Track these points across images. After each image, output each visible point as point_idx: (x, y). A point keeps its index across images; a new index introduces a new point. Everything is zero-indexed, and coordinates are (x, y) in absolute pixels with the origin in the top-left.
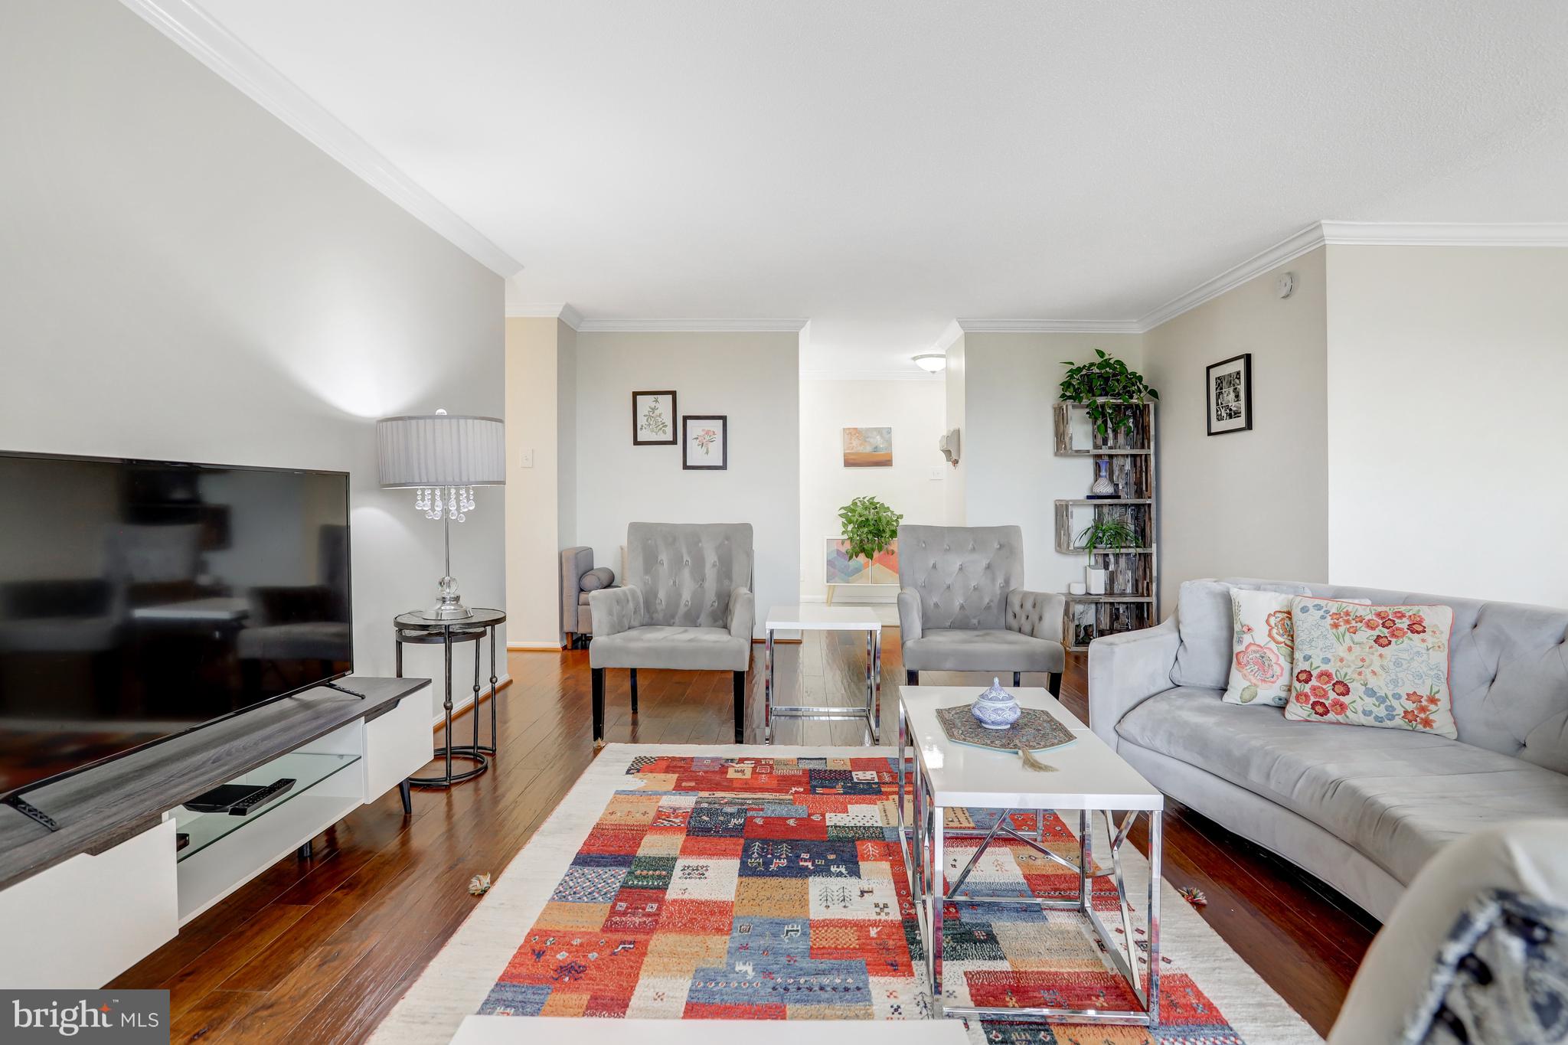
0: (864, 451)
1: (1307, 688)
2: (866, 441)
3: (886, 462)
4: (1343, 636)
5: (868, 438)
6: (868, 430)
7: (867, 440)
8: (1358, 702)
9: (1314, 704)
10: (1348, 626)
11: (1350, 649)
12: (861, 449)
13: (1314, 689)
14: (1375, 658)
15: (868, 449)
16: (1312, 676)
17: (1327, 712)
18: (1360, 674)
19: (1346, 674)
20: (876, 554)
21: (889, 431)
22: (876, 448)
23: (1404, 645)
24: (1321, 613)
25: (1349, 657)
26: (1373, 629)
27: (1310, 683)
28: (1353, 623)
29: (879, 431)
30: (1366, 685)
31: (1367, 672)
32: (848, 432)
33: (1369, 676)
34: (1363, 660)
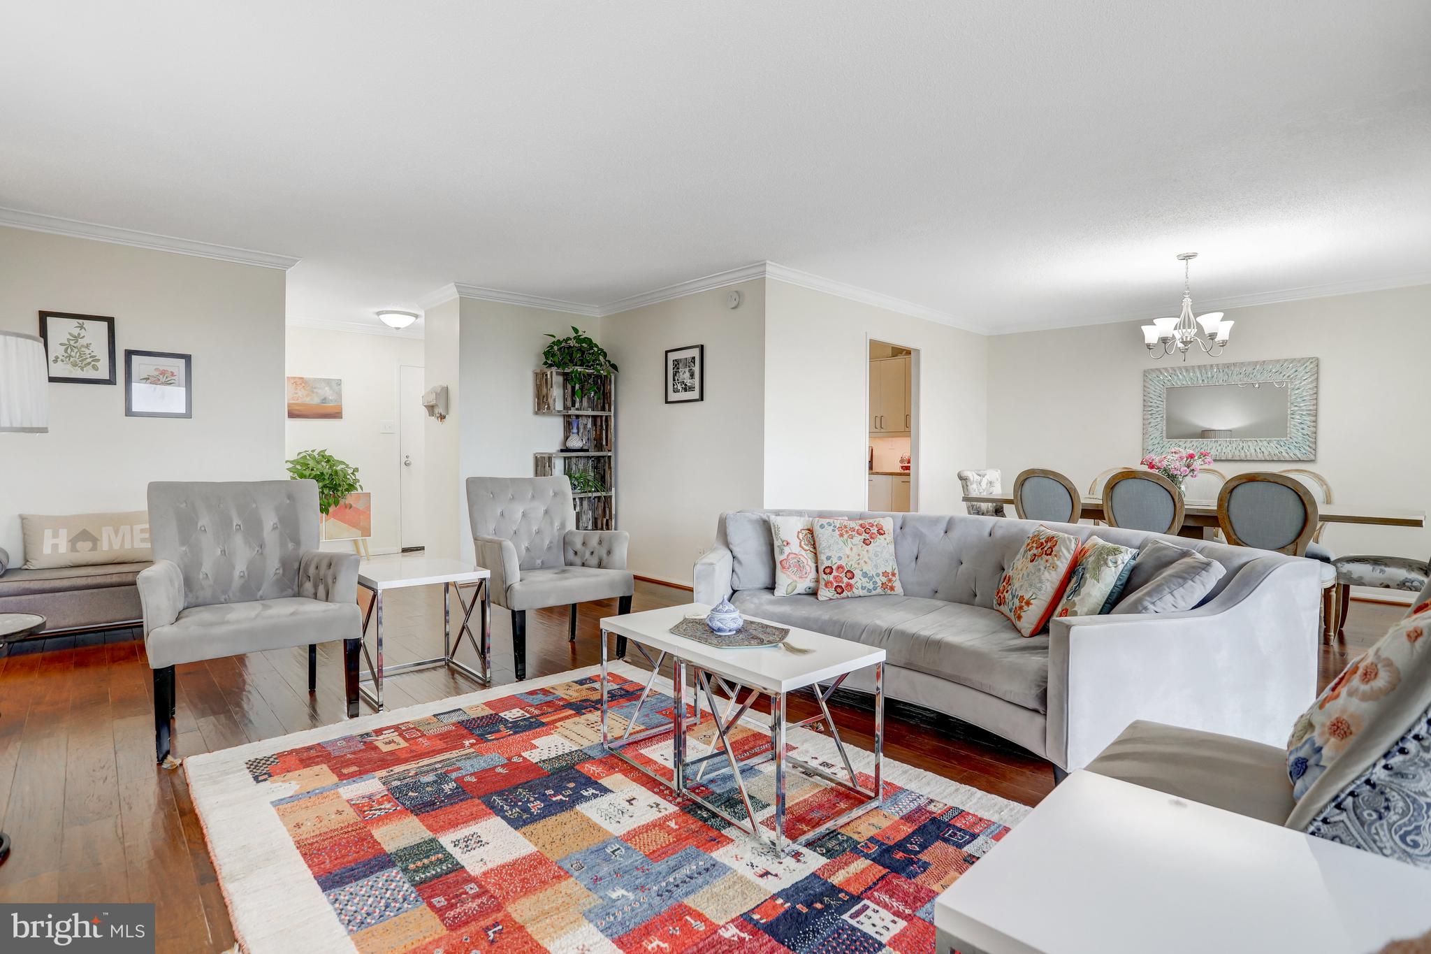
0: (311, 402)
1: (831, 578)
2: (313, 392)
3: (336, 415)
5: (315, 388)
6: (315, 380)
7: (315, 390)
8: (858, 581)
11: (851, 549)
12: (307, 400)
13: (835, 577)
15: (316, 400)
18: (859, 564)
20: (331, 509)
21: (339, 383)
22: (324, 400)
23: (877, 544)
26: (861, 535)
29: (328, 382)
32: (292, 381)
33: (864, 564)
34: (859, 555)
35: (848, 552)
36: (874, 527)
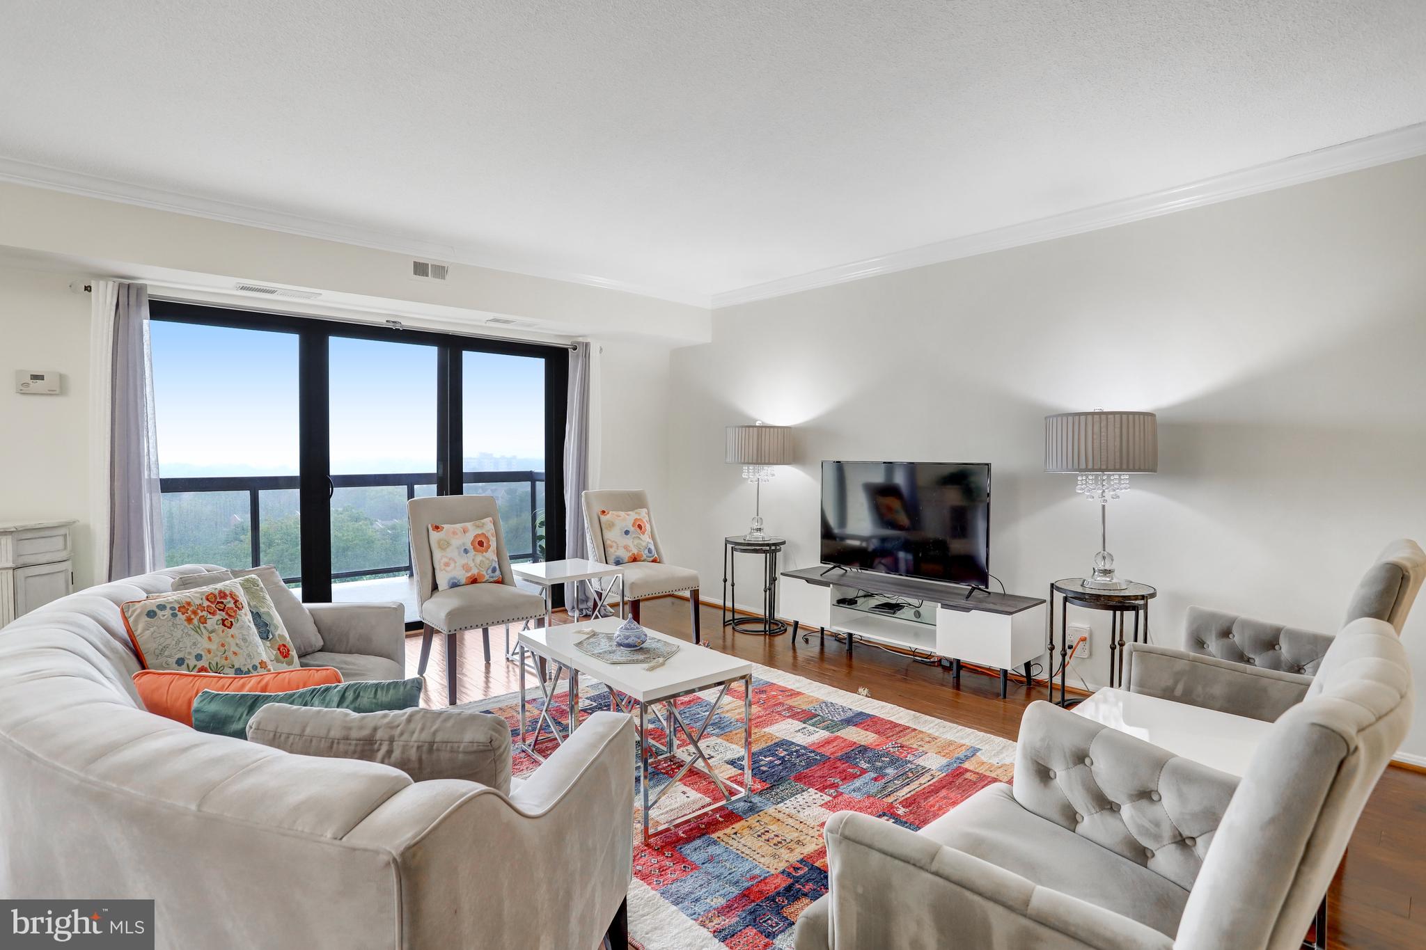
4: (199, 628)
10: (198, 617)
11: (210, 639)
14: (230, 640)
18: (226, 659)
19: (217, 664)
25: (213, 647)
26: (213, 614)
31: (230, 654)
34: (223, 645)
35: (206, 644)
36: (229, 599)
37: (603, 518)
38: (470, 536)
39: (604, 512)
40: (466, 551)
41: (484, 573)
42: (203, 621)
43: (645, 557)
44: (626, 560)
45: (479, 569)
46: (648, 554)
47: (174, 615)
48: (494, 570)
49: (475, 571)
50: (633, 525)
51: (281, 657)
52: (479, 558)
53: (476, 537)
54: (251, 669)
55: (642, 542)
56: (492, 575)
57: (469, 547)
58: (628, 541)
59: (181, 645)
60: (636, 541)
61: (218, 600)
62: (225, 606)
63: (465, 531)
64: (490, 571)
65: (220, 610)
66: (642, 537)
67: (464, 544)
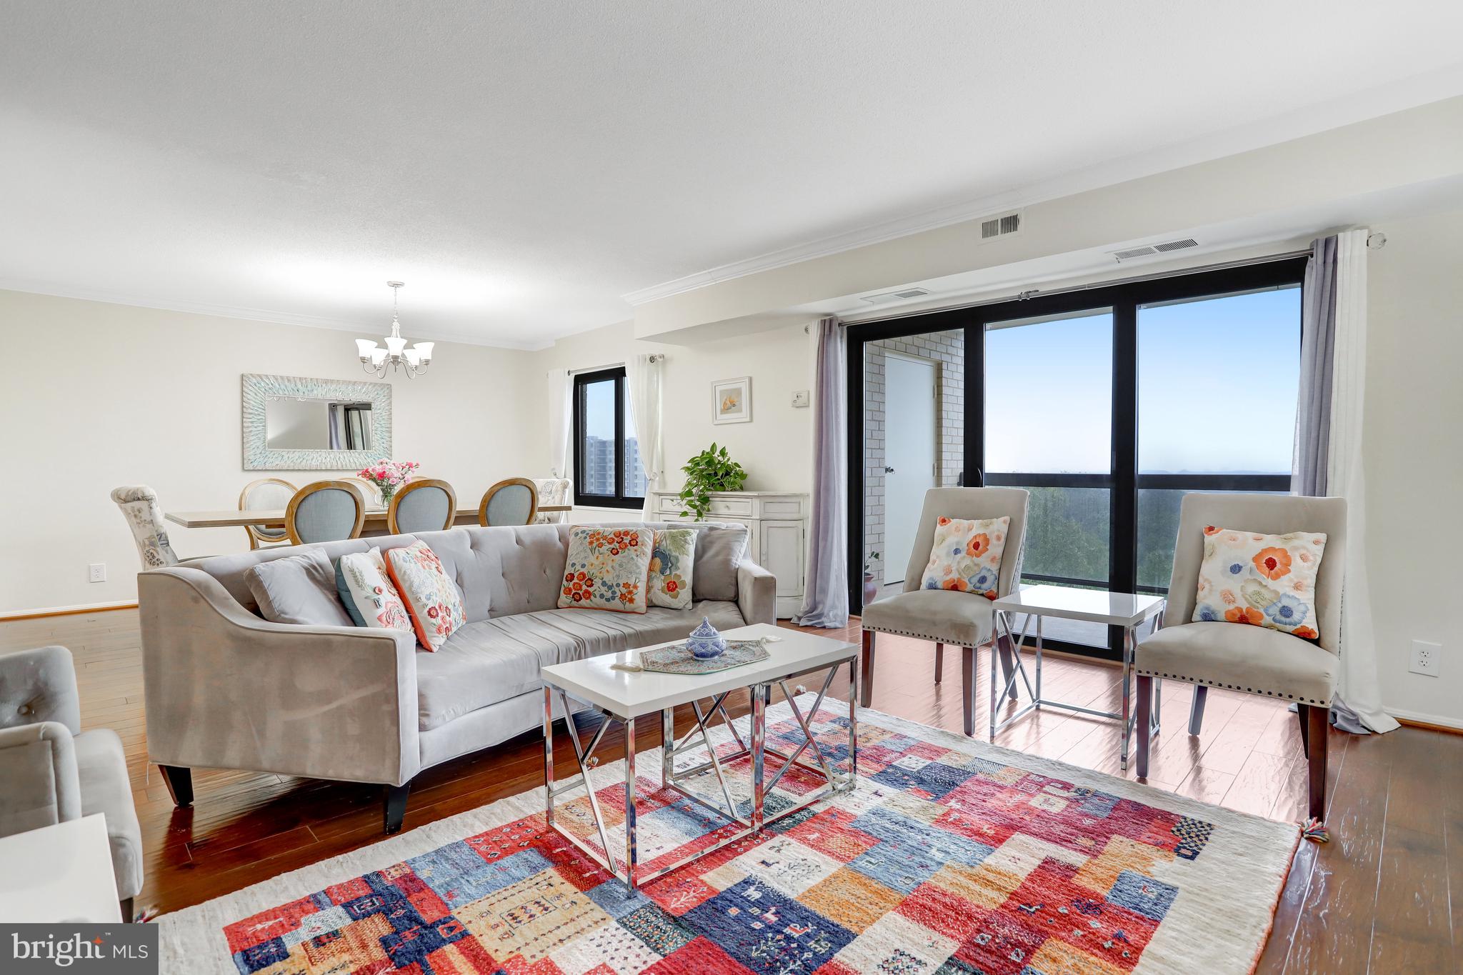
4: (595, 549)
9: (575, 594)
14: (610, 562)
16: (574, 577)
17: (581, 599)
24: (585, 535)
25: (596, 563)
27: (573, 581)
28: (601, 541)
30: (603, 578)
37: (1209, 539)
38: (971, 536)
39: (1211, 529)
40: (957, 551)
41: (966, 580)
42: (600, 545)
43: (1267, 620)
44: (1222, 616)
45: (960, 574)
46: (1279, 617)
47: (585, 538)
48: (983, 580)
49: (954, 576)
50: (1256, 559)
51: (666, 589)
52: (967, 561)
53: (975, 537)
54: (614, 585)
55: (1263, 591)
56: (978, 585)
57: (964, 547)
58: (1234, 584)
59: (578, 556)
60: (1252, 588)
61: (622, 536)
62: (623, 540)
63: (970, 529)
64: (975, 580)
65: (617, 542)
66: (1269, 582)
67: (958, 543)
